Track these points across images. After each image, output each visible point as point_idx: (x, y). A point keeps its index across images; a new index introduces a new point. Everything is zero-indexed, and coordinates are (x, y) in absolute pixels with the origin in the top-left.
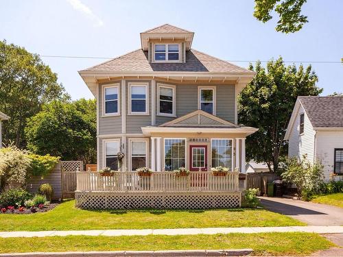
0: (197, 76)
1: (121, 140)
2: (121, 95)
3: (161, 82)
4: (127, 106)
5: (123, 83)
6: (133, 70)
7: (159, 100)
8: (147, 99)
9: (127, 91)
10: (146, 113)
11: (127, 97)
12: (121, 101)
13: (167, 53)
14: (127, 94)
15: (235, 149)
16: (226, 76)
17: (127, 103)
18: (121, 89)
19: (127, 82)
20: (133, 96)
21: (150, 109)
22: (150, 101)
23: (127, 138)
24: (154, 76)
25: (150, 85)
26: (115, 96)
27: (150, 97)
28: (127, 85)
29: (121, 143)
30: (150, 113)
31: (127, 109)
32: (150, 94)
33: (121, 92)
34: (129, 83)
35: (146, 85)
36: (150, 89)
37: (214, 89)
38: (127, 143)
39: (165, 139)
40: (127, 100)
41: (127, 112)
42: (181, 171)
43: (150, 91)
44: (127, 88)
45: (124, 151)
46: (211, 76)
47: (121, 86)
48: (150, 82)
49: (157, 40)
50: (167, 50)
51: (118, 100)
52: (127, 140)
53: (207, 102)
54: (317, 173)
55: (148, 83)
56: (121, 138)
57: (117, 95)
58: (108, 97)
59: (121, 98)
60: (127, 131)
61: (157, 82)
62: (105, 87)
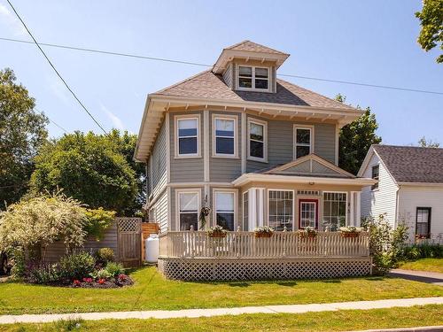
0: (297, 110)
1: (203, 190)
2: (202, 130)
3: (253, 117)
4: (210, 146)
5: (206, 114)
6: (218, 97)
7: (249, 139)
8: (235, 137)
9: (210, 126)
10: (235, 155)
11: (210, 134)
12: (202, 138)
13: (254, 78)
14: (210, 130)
15: (349, 205)
16: (330, 113)
17: (210, 142)
18: (202, 122)
19: (211, 113)
20: (218, 132)
21: (240, 152)
22: (240, 140)
23: (211, 188)
24: (245, 107)
25: (240, 119)
26: (194, 131)
27: (240, 135)
28: (210, 117)
29: (203, 194)
30: (240, 155)
31: (210, 150)
32: (240, 131)
33: (202, 126)
34: (213, 115)
35: (235, 119)
36: (240, 123)
37: (312, 129)
38: (211, 195)
39: (269, 190)
40: (210, 138)
41: (211, 154)
42: (309, 231)
43: (240, 127)
44: (210, 122)
45: (207, 205)
46: (314, 112)
47: (202, 117)
48: (239, 115)
49: (243, 60)
50: (254, 74)
51: (198, 136)
52: (211, 191)
53: (302, 145)
54: (401, 236)
55: (237, 117)
56: (202, 188)
57: (196, 130)
58: (182, 132)
59: (202, 134)
60: (211, 179)
61: (248, 115)
62: (178, 119)
